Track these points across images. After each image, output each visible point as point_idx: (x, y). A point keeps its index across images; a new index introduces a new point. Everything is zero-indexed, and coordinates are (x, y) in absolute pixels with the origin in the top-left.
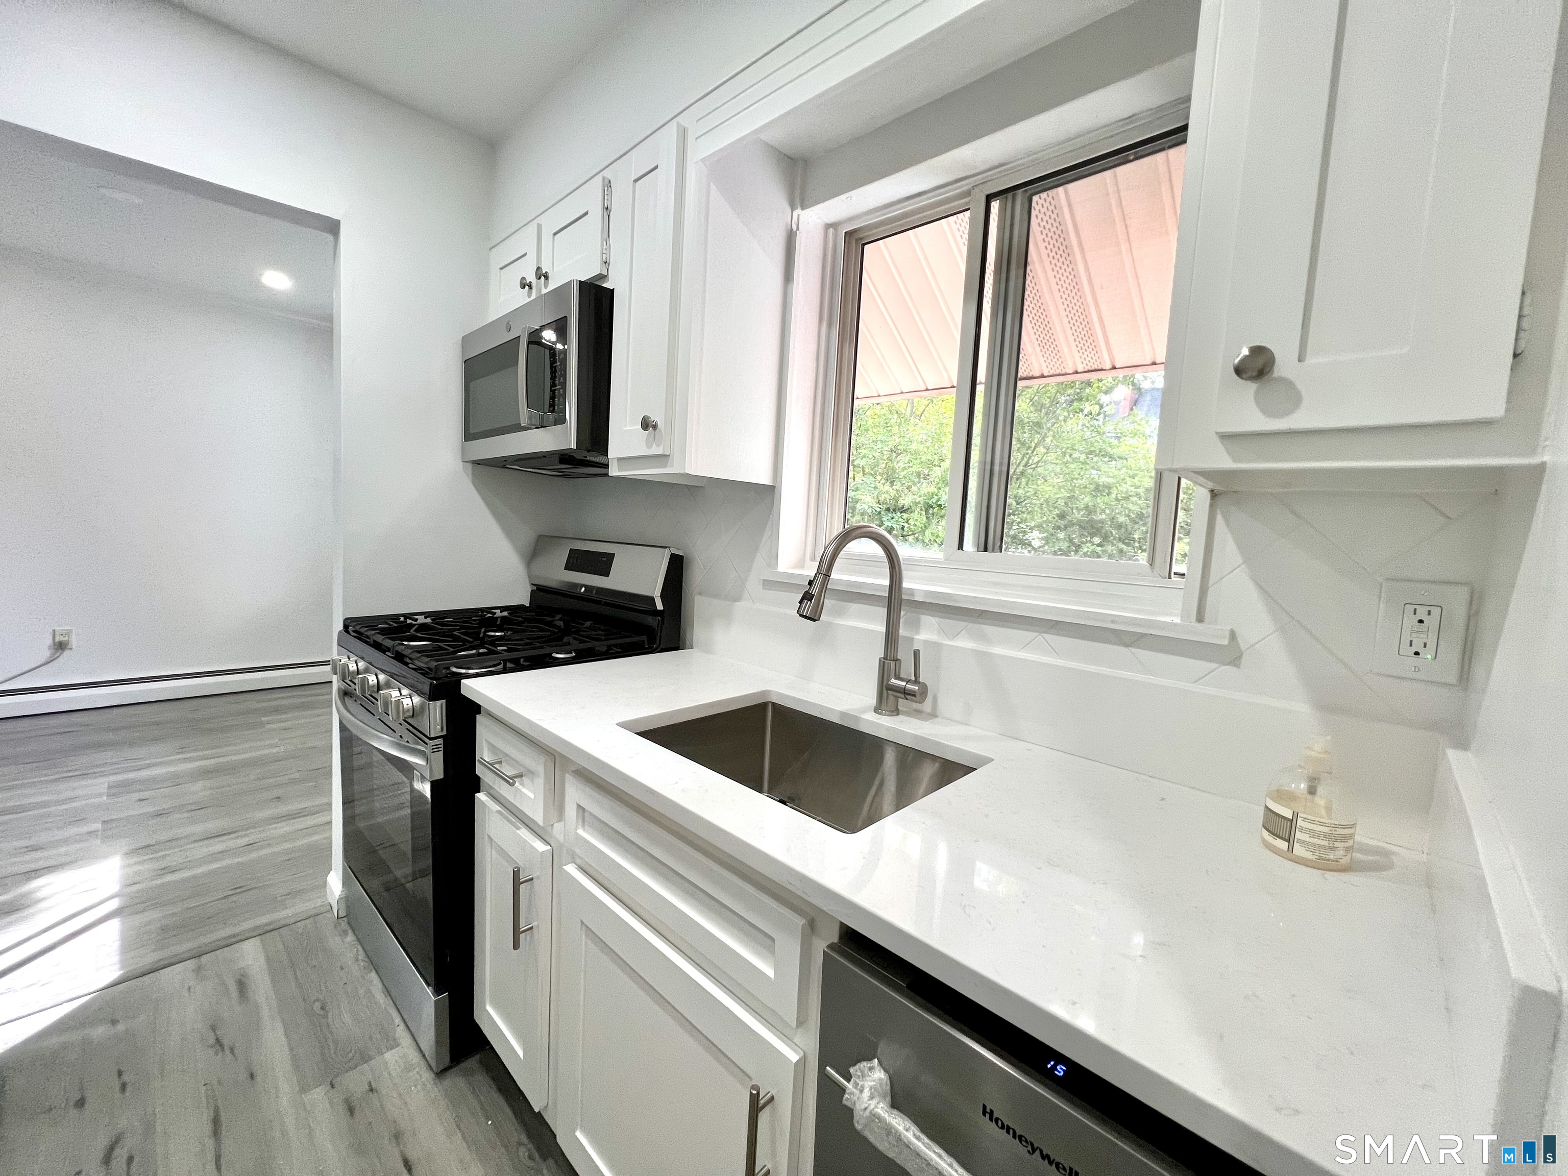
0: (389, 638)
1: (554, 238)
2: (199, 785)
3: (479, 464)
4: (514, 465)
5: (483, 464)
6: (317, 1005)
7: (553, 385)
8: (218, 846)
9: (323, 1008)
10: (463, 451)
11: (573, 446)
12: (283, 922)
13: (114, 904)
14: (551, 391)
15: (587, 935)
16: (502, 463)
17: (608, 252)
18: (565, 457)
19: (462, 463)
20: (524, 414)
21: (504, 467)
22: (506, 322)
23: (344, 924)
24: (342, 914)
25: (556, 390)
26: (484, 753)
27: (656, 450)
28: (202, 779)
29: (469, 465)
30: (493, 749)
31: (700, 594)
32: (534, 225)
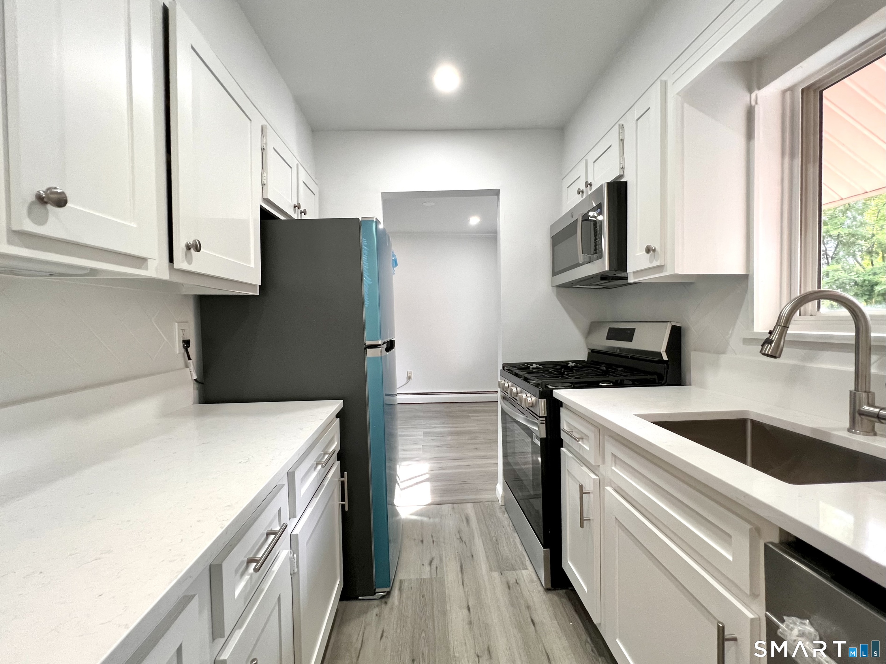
0: (521, 371)
1: (594, 165)
2: (449, 438)
3: (559, 287)
4: (576, 285)
5: (561, 287)
6: (494, 539)
7: (596, 239)
8: (457, 463)
9: (496, 540)
10: (552, 282)
11: (607, 269)
12: (481, 500)
13: (427, 476)
14: (595, 242)
15: (619, 526)
16: (571, 285)
17: (623, 162)
18: (603, 277)
19: (551, 288)
20: (581, 258)
21: (572, 287)
22: (571, 213)
23: (503, 508)
24: (503, 504)
25: (597, 241)
26: (564, 426)
27: (656, 263)
28: (451, 436)
29: (555, 289)
30: (569, 424)
31: (695, 350)
32: (584, 161)
